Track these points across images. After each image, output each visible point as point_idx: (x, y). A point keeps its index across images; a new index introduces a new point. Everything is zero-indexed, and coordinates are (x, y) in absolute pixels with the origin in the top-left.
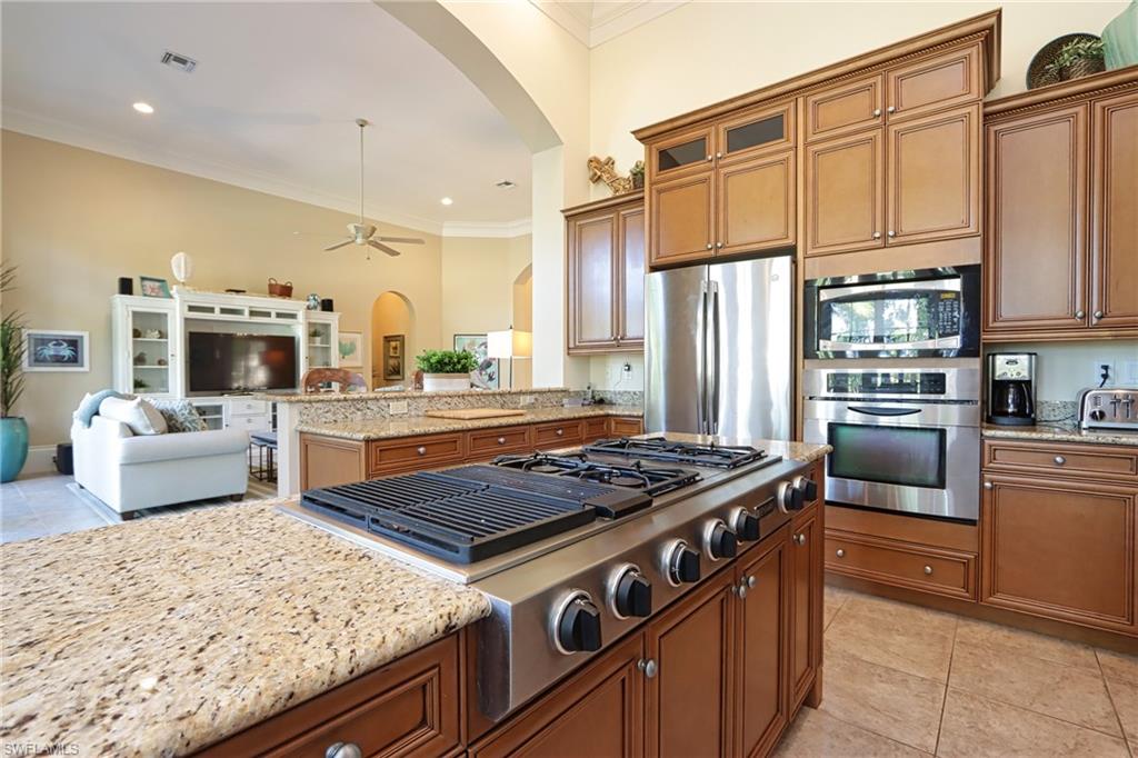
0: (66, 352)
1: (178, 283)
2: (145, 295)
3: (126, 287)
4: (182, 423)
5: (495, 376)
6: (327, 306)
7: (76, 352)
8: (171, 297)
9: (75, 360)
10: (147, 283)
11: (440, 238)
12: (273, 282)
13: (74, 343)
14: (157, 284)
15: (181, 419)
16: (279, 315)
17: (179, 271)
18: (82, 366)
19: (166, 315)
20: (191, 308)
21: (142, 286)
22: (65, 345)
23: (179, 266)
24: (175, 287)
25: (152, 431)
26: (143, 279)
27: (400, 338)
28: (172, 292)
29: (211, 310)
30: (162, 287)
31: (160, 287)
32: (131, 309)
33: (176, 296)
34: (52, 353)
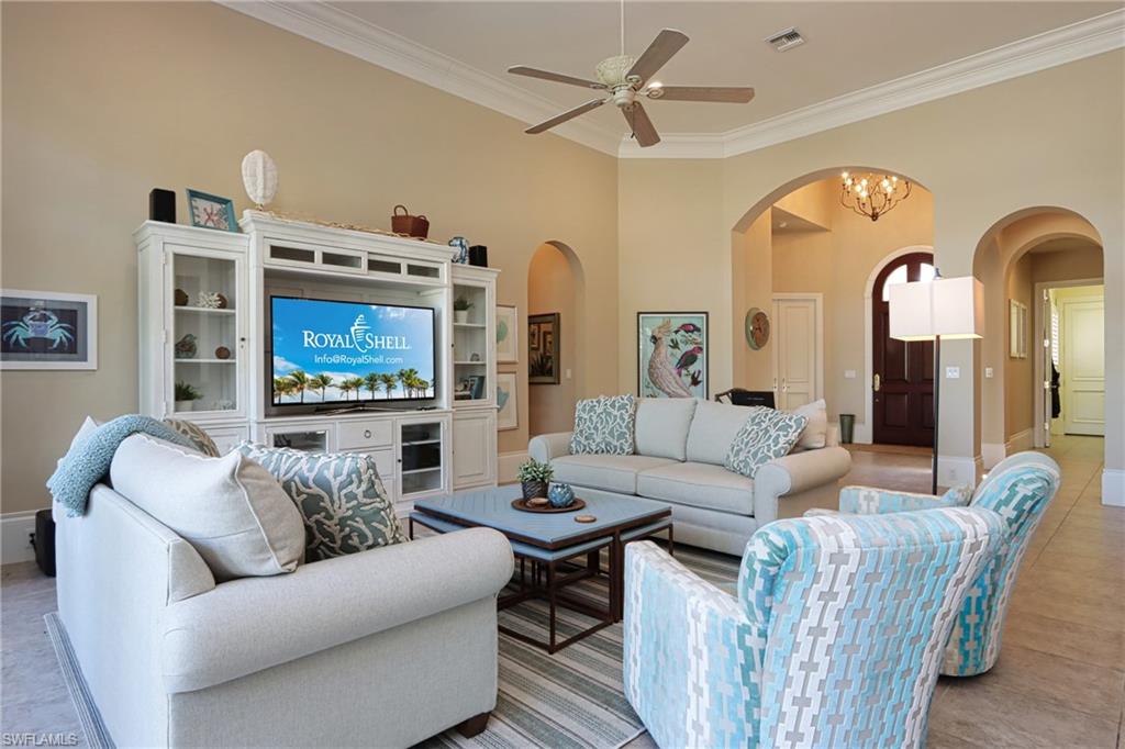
0: (56, 333)
1: (252, 205)
2: (196, 225)
3: (163, 206)
4: (342, 522)
5: (702, 377)
6: (478, 256)
7: (73, 332)
8: (240, 230)
9: (72, 347)
10: (201, 204)
11: (617, 159)
12: (401, 212)
13: (71, 317)
14: (217, 206)
15: (342, 509)
16: (413, 270)
17: (254, 184)
18: (85, 359)
19: (233, 262)
20: (277, 252)
21: (192, 207)
22: (55, 319)
23: (254, 175)
24: (247, 213)
25: (273, 565)
26: (193, 194)
27: (554, 318)
28: (241, 223)
29: (308, 256)
30: (225, 212)
31: (222, 213)
32: (171, 250)
33: (250, 228)
34: (31, 334)
